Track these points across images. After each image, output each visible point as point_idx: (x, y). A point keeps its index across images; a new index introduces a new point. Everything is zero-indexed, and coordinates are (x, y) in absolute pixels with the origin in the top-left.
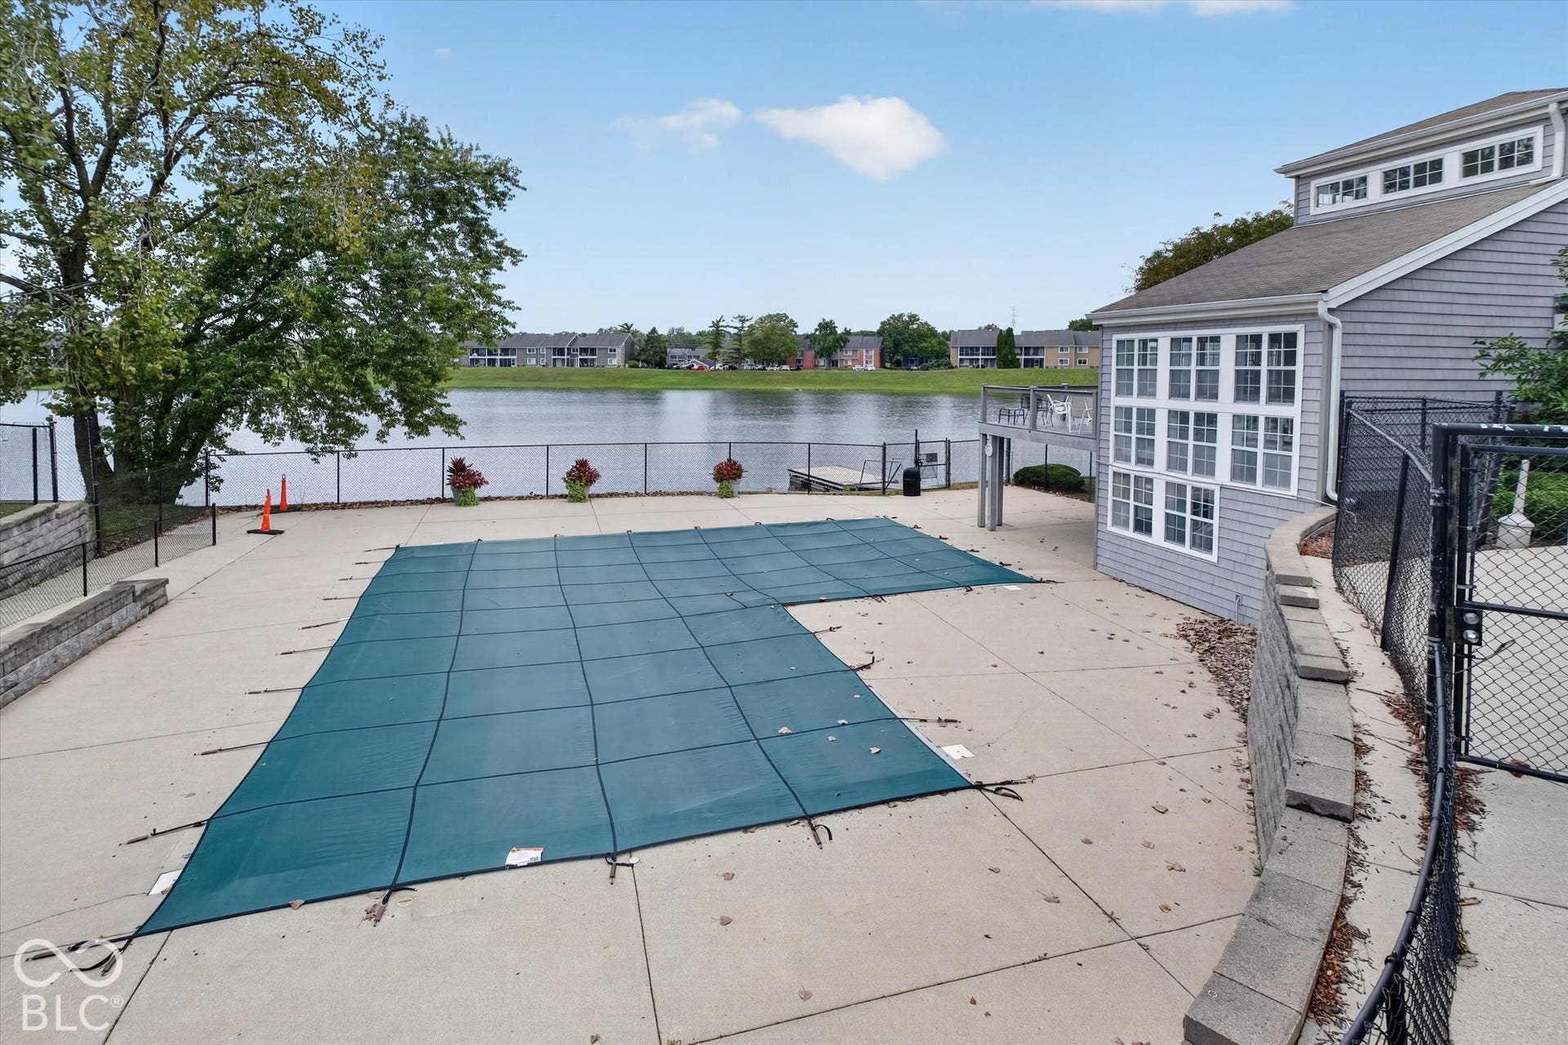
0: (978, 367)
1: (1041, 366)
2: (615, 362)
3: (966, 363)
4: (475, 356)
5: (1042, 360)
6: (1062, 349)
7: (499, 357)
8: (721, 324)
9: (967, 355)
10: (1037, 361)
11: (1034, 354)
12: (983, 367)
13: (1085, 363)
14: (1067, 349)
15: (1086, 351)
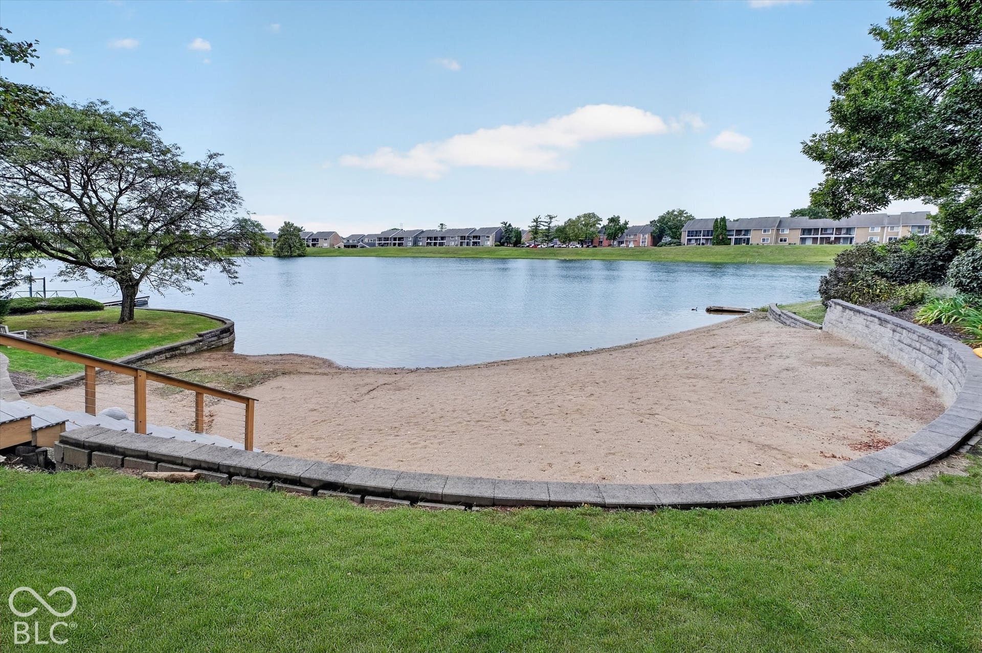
0: (699, 244)
1: (748, 243)
2: (489, 243)
3: (693, 242)
4: (429, 241)
5: (748, 239)
6: (765, 231)
7: (438, 241)
8: (539, 220)
9: (692, 236)
10: (744, 240)
11: (744, 235)
12: (703, 244)
13: (785, 241)
14: (769, 230)
15: (787, 232)
